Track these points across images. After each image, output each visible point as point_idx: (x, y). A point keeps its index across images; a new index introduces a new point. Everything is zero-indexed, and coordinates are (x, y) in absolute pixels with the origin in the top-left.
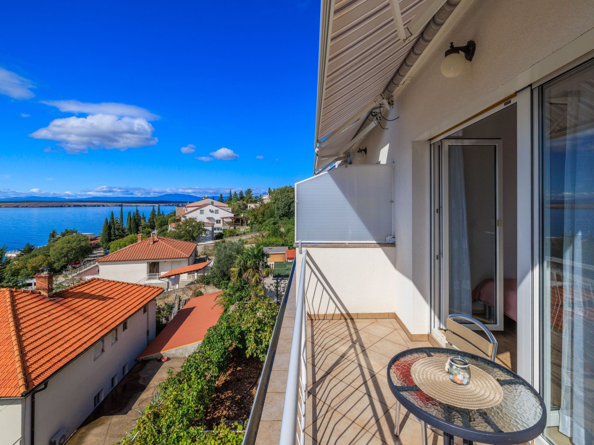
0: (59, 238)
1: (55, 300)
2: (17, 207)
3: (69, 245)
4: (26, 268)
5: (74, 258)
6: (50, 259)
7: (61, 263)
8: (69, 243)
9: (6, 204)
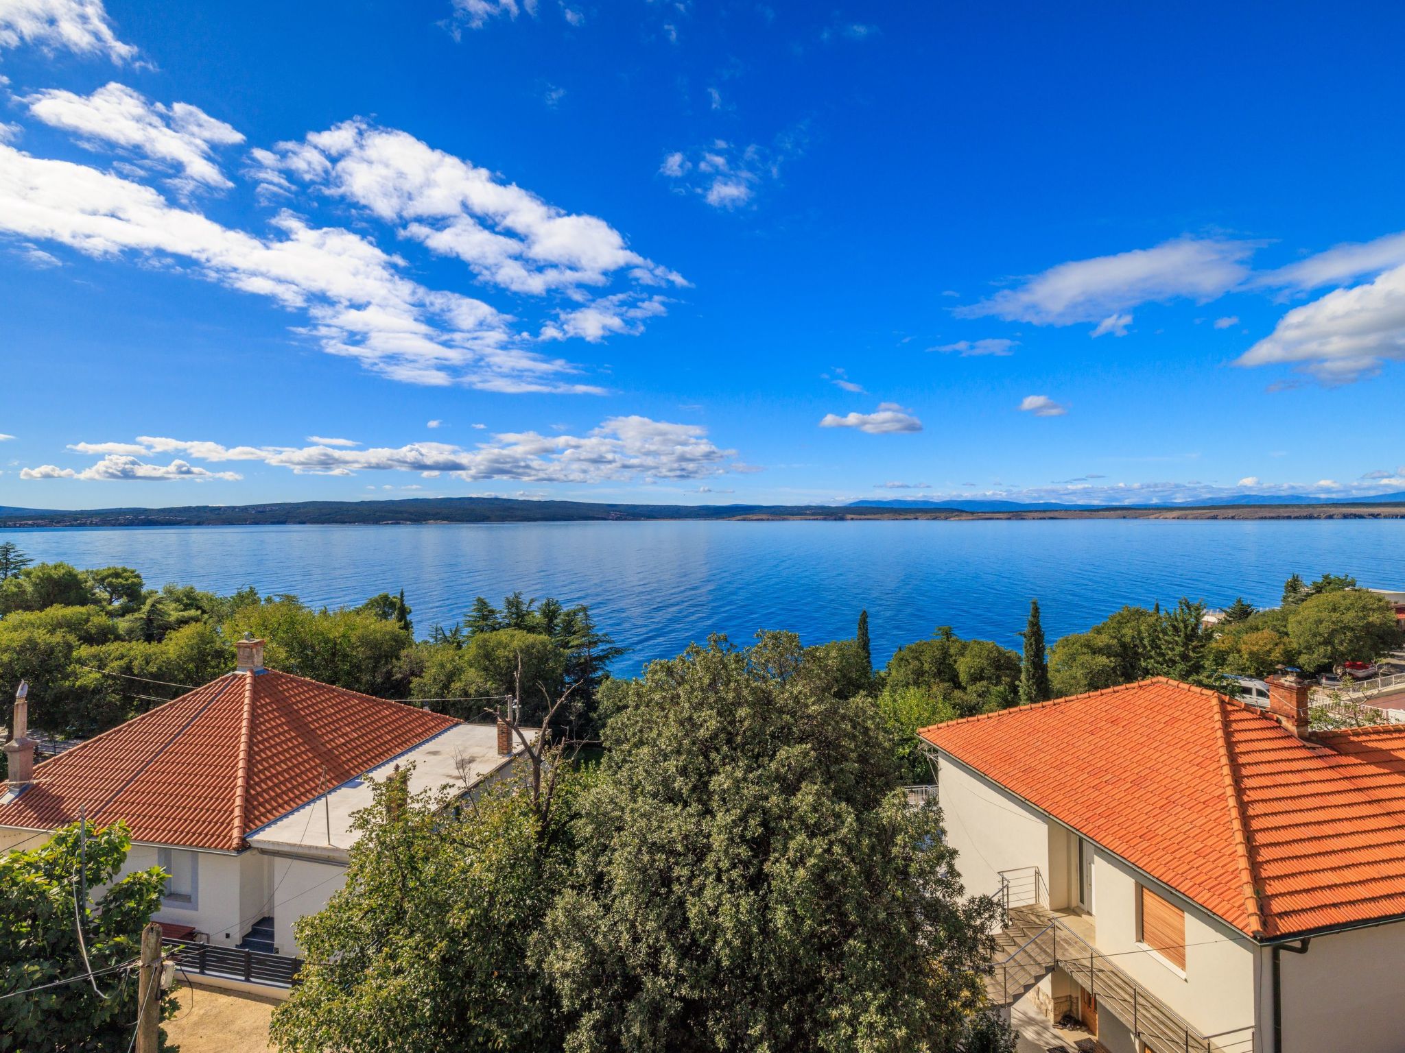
0: (1308, 595)
1: (1314, 748)
2: (1215, 518)
3: (1335, 616)
4: (1239, 651)
5: (1350, 652)
6: (1290, 642)
7: (1315, 656)
8: (1334, 610)
9: (1195, 512)
